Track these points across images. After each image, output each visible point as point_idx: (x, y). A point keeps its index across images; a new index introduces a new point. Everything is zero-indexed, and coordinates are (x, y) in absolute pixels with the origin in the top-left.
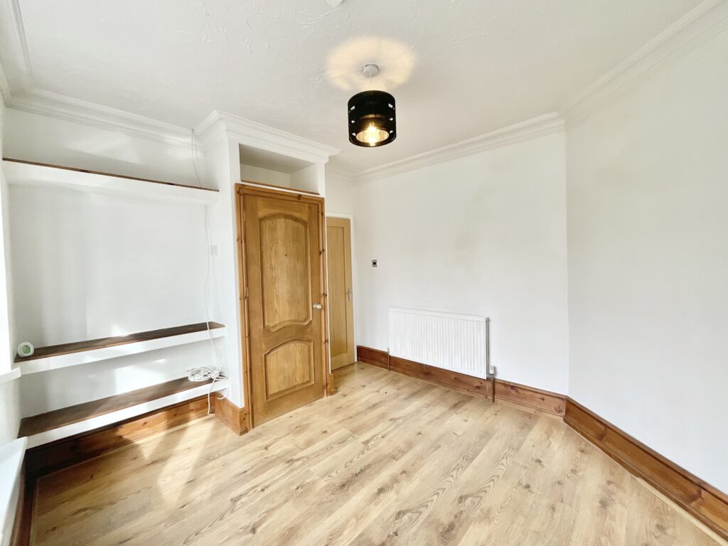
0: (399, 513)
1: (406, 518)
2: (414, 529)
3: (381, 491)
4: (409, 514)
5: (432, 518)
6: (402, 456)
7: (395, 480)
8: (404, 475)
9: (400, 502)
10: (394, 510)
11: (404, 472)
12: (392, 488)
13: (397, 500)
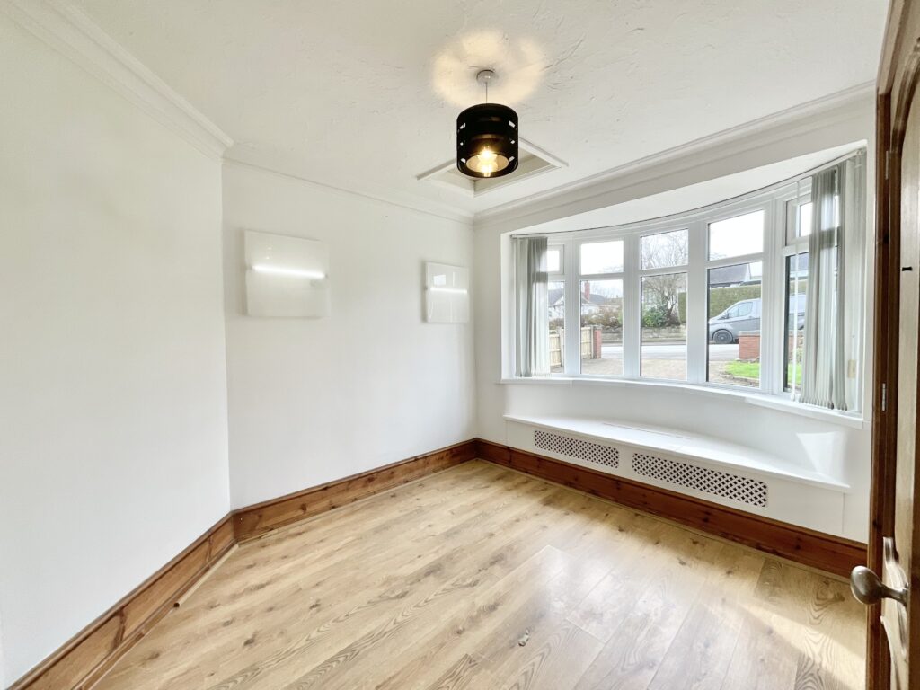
0: (474, 585)
1: (469, 581)
2: (463, 573)
3: (493, 608)
4: (465, 584)
5: (443, 580)
6: (455, 666)
7: (474, 621)
8: (461, 628)
9: (472, 594)
10: (479, 588)
11: (459, 633)
12: (479, 611)
13: (475, 596)
